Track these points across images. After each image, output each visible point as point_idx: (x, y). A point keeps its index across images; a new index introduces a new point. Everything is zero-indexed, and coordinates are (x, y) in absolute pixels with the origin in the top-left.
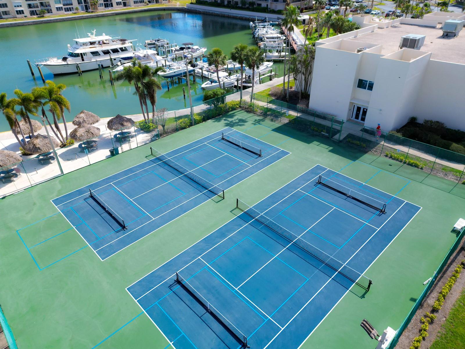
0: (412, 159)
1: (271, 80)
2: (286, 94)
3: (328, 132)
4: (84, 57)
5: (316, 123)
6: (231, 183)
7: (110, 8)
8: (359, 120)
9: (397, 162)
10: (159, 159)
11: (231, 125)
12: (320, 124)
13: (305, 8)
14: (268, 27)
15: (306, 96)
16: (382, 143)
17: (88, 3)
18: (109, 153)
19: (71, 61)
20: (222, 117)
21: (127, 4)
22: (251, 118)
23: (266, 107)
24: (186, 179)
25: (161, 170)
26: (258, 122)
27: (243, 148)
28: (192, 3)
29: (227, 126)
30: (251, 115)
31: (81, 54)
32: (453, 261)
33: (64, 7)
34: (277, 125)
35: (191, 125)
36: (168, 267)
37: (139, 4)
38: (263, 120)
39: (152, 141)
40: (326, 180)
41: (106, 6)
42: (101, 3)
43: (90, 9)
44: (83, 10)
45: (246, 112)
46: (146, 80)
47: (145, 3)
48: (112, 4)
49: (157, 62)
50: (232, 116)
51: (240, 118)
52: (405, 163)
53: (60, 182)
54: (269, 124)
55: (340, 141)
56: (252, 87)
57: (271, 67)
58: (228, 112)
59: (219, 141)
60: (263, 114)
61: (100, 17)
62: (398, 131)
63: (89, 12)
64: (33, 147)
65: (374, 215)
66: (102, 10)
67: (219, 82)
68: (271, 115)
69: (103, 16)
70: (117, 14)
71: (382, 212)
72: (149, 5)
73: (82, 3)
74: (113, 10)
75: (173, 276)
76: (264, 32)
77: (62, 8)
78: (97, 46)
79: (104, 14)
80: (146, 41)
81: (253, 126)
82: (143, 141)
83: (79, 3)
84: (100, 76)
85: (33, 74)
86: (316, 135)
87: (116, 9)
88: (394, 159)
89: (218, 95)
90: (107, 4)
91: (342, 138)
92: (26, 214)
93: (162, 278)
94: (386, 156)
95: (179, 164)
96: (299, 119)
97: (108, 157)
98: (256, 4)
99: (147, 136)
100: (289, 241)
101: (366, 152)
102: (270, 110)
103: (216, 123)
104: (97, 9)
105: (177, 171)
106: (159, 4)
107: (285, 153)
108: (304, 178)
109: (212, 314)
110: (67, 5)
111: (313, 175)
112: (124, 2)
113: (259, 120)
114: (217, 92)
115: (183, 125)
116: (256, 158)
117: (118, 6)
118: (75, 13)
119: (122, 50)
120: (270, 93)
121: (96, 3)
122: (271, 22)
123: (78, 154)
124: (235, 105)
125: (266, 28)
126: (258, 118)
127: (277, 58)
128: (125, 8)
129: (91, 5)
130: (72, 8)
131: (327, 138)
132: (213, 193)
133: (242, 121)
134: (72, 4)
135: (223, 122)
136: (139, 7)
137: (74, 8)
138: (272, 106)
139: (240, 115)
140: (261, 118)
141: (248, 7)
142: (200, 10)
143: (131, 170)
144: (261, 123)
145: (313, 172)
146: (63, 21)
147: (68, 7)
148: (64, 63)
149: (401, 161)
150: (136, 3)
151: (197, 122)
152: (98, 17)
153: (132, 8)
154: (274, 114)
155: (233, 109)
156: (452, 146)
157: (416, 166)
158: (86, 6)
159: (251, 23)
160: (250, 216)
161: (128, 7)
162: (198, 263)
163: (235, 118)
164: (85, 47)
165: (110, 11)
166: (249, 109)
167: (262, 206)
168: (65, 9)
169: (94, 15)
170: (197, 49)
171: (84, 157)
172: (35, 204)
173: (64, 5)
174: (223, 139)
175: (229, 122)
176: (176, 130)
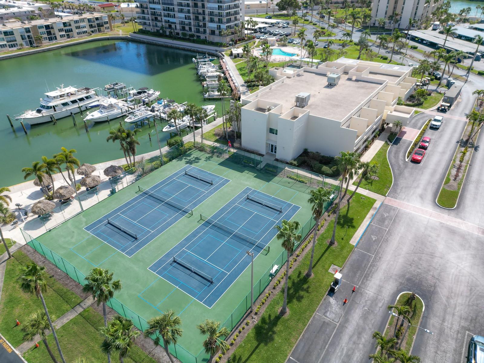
0: (302, 178)
1: (215, 120)
2: (226, 134)
3: (253, 164)
4: (56, 108)
5: (247, 157)
6: (195, 205)
7: (54, 41)
8: (274, 153)
9: (293, 181)
10: (145, 193)
11: (190, 162)
12: (249, 158)
13: (238, 39)
14: (208, 64)
15: (239, 136)
16: (287, 168)
17: (32, 38)
18: (109, 193)
19: (45, 112)
20: (182, 157)
21: (71, 36)
22: (203, 156)
23: (213, 145)
24: (166, 205)
25: (149, 201)
26: (208, 159)
27: (201, 180)
28: (135, 33)
29: (187, 164)
30: (203, 153)
31: (54, 106)
32: (311, 233)
33: (7, 44)
34: (221, 160)
35: (162, 165)
36: (168, 255)
37: (83, 35)
38: (212, 157)
39: (136, 180)
40: (251, 197)
41: (50, 39)
42: (45, 37)
43: (34, 43)
44: (27, 45)
45: (199, 151)
46: (129, 140)
47: (89, 33)
48: (55, 37)
49: (121, 109)
50: (189, 155)
51: (196, 156)
52: (297, 181)
53: (84, 216)
54: (216, 160)
55: (261, 169)
56: (201, 127)
57: (214, 109)
58: (186, 152)
59: (184, 176)
60: (211, 152)
61: (46, 51)
62: (295, 160)
63: (34, 47)
64: (60, 195)
65: (276, 214)
66: (47, 44)
67: (176, 126)
68: (217, 152)
69: (49, 50)
70: (63, 47)
71: (281, 212)
72: (92, 35)
73: (26, 39)
74: (58, 43)
75: (172, 259)
76: (205, 70)
77: (6, 45)
78: (66, 97)
79: (49, 49)
80: (105, 86)
81: (205, 162)
82: (130, 181)
83: (23, 39)
84: (74, 124)
85: (12, 126)
86: (247, 166)
87: (60, 41)
88: (291, 179)
89: (178, 143)
90: (51, 37)
91: (262, 167)
92: (71, 238)
93: (165, 261)
94: (288, 177)
95: (160, 195)
96: (236, 154)
97: (109, 196)
98: (196, 36)
99: (132, 177)
100: (231, 234)
101: (276, 176)
102: (216, 148)
103: (179, 162)
104: (41, 43)
105: (159, 200)
106: (102, 33)
107: (227, 181)
108: (240, 196)
109: (195, 273)
110: (10, 42)
111: (244, 194)
112: (67, 35)
113: (209, 157)
114: (177, 140)
115: (156, 166)
116: (210, 186)
117: (62, 38)
118: (20, 49)
119: (87, 98)
120: (215, 133)
121: (40, 38)
122: (211, 58)
123: (87, 195)
124: (191, 146)
125: (207, 65)
126: (208, 155)
127: (218, 97)
128: (69, 39)
129: (36, 40)
130: (17, 44)
131: (253, 167)
132: (185, 212)
133: (198, 159)
134: (16, 41)
135: (184, 161)
136: (83, 37)
137: (18, 45)
138: (217, 145)
139: (195, 154)
140: (210, 155)
141: (188, 38)
142: (144, 40)
143: (128, 203)
144: (211, 159)
145: (244, 192)
146: (10, 58)
147: (12, 43)
148: (40, 115)
149: (295, 180)
150: (80, 34)
151: (165, 163)
152: (44, 51)
153: (76, 40)
154: (219, 151)
155: (190, 149)
156: (323, 168)
157: (303, 182)
158: (30, 41)
159: (194, 59)
160: (209, 223)
161: (72, 39)
162: (184, 252)
163: (192, 156)
164: (56, 100)
165: (55, 44)
166: (201, 149)
167: (215, 216)
168: (9, 45)
169: (40, 50)
170: (153, 93)
171: (92, 197)
172: (73, 232)
173: (8, 42)
174: (186, 174)
175: (188, 160)
176: (152, 170)
